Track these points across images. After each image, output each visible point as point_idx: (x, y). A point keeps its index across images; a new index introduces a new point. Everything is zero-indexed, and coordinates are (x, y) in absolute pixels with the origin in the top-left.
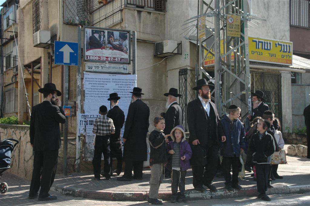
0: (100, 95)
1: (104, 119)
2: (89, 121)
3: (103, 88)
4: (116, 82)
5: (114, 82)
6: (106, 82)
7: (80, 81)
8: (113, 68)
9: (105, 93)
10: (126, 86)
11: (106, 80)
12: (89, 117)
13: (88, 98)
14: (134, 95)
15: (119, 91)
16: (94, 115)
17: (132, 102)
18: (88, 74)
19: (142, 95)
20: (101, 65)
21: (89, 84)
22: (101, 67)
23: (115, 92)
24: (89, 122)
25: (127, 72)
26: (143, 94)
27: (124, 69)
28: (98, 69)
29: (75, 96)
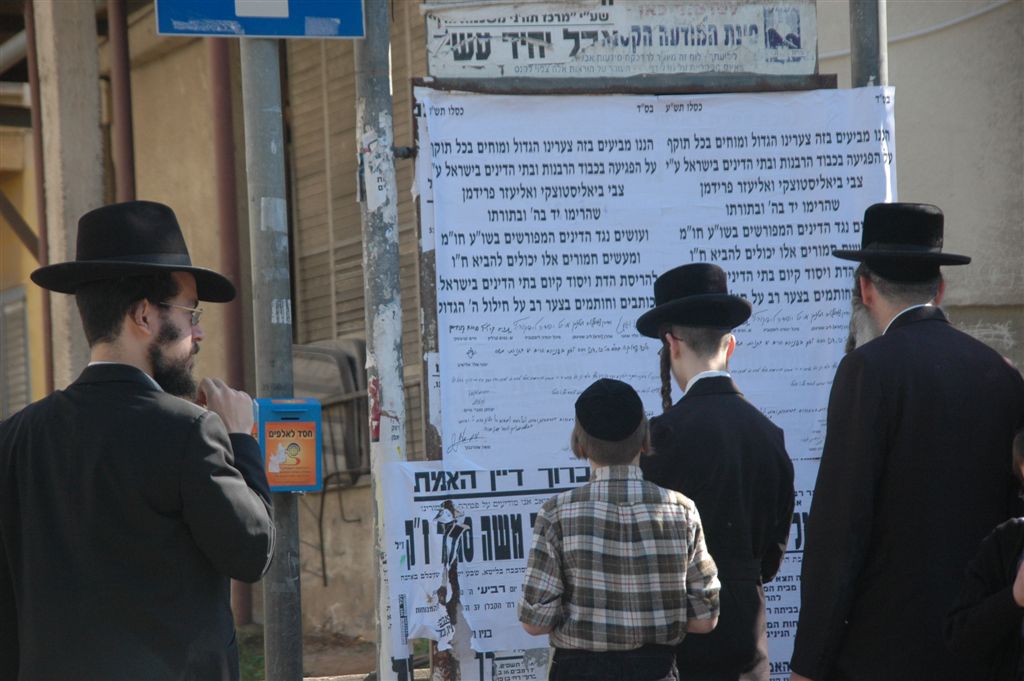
0: (568, 292)
1: (618, 497)
2: (485, 521)
3: (590, 225)
4: (705, 165)
5: (690, 165)
6: (616, 167)
7: (391, 176)
8: (676, 42)
9: (613, 269)
10: (800, 196)
11: (617, 156)
12: (484, 486)
13: (468, 317)
14: (876, 278)
15: (730, 243)
16: (520, 472)
17: (864, 338)
18: (457, 111)
20: (566, 17)
21: (469, 193)
22: (567, 35)
23: (697, 260)
24: (478, 533)
25: (806, 68)
26: (962, 261)
27: (774, 39)
28: (543, 61)
29: (349, 309)
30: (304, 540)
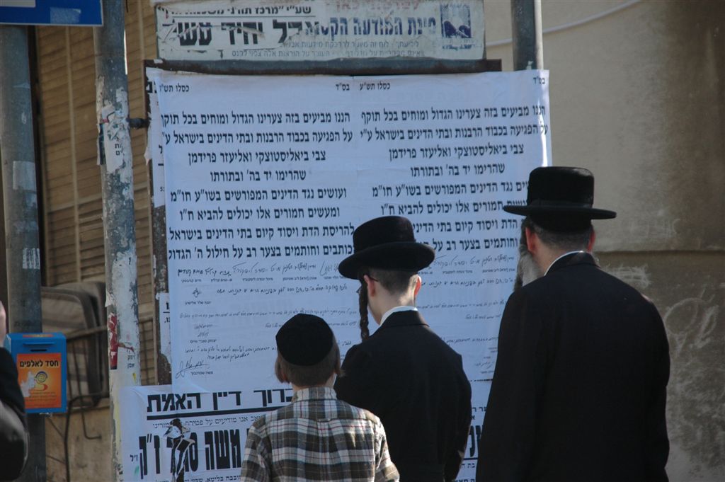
0: (280, 241)
1: (317, 414)
2: (208, 436)
3: (298, 184)
4: (393, 134)
5: (381, 135)
6: (319, 136)
7: (127, 143)
8: (367, 32)
9: (317, 221)
10: (472, 161)
11: (319, 127)
12: (207, 405)
13: (193, 263)
14: (538, 229)
15: (414, 200)
16: (238, 394)
17: (528, 279)
18: (184, 88)
19: (595, 223)
20: (275, 10)
21: (194, 157)
22: (276, 25)
23: (387, 213)
24: (202, 446)
25: (476, 54)
26: (609, 215)
27: (449, 30)
28: (256, 46)
29: (92, 256)
30: (51, 455)
